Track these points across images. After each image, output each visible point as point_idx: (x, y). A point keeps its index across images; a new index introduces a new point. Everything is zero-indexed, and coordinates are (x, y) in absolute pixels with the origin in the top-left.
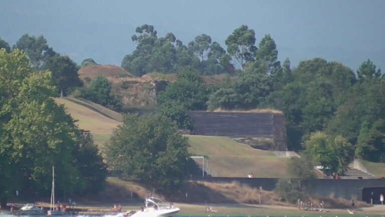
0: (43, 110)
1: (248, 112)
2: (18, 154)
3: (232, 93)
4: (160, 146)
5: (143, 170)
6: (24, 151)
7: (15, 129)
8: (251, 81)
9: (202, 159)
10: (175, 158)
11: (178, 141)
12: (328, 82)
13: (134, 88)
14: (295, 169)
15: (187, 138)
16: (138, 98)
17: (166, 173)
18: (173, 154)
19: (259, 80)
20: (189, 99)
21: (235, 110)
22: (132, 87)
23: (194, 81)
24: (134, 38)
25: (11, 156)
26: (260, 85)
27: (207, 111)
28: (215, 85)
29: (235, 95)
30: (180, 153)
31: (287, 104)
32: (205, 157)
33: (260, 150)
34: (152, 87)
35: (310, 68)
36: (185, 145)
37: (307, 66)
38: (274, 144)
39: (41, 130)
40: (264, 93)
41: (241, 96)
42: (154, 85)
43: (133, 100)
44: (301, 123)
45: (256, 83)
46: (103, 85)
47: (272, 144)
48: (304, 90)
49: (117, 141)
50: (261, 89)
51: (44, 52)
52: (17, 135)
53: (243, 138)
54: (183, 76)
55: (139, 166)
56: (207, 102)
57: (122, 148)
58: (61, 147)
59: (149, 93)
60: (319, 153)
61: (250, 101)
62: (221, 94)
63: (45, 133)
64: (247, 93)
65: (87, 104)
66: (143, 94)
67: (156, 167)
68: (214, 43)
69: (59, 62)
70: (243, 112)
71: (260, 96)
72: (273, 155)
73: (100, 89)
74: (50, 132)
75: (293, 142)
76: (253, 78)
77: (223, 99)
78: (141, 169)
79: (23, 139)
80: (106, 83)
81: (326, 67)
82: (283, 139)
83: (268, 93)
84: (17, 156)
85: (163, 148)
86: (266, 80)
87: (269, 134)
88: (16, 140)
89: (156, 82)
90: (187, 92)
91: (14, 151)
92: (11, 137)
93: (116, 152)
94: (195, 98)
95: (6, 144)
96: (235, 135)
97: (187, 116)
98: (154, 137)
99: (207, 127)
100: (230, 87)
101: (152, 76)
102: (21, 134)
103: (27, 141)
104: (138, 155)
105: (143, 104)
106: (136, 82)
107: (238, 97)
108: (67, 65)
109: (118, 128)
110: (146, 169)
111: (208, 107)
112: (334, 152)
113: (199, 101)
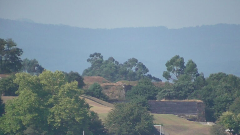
0: (72, 102)
1: (182, 101)
2: (58, 124)
3: (172, 91)
4: (137, 120)
5: (127, 133)
6: (62, 123)
7: (56, 112)
8: (183, 85)
9: (160, 126)
10: (146, 126)
11: (147, 117)
12: (229, 85)
13: (112, 89)
14: (215, 131)
15: (153, 115)
16: (114, 94)
17: (141, 133)
18: (145, 124)
19: (188, 85)
20: (145, 94)
21: (173, 100)
22: (111, 88)
23: (148, 85)
24: (88, 60)
25: (53, 126)
26: (188, 87)
27: (157, 101)
28: (161, 87)
29: (173, 92)
30: (149, 123)
31: (205, 97)
32: (161, 125)
33: (192, 121)
34: (122, 88)
35: (216, 78)
36: (151, 119)
37: (215, 76)
38: (198, 118)
39: (72, 112)
40: (191, 91)
41: (177, 93)
42: (124, 87)
43: (111, 95)
44: (213, 107)
45: (186, 86)
46: (97, 88)
47: (197, 118)
48: (215, 89)
49: (111, 117)
50: (189, 89)
51: (36, 68)
52: (57, 115)
53: (179, 115)
54: (142, 82)
55: (125, 130)
56: (156, 96)
57: (114, 121)
58: (83, 121)
59: (121, 91)
60: (228, 123)
61: (182, 95)
62: (165, 92)
63: (74, 113)
64: (181, 91)
65: (89, 97)
66: (117, 92)
67: (135, 130)
68: (139, 63)
69: (72, 75)
70: (179, 101)
71: (188, 93)
72: (200, 124)
73: (96, 90)
74: (76, 113)
75: (210, 117)
76: (184, 83)
77: (166, 94)
78: (126, 132)
79: (61, 116)
80: (99, 86)
81: (226, 77)
82: (203, 115)
83: (193, 91)
84: (57, 126)
85: (139, 121)
86: (192, 84)
87: (195, 113)
88: (57, 117)
89: (125, 85)
90: (144, 90)
91: (56, 122)
92: (54, 115)
93: (111, 123)
94: (149, 94)
95: (51, 119)
96: (175, 114)
97: (147, 104)
98: (134, 115)
99: (158, 109)
100: (170, 88)
101: (123, 82)
102: (60, 114)
103: (63, 117)
104: (124, 125)
105: (117, 97)
106: (113, 86)
107: (175, 93)
108: (77, 77)
109: (111, 110)
110: (129, 132)
111: (157, 99)
112: (237, 122)
113: (151, 95)
